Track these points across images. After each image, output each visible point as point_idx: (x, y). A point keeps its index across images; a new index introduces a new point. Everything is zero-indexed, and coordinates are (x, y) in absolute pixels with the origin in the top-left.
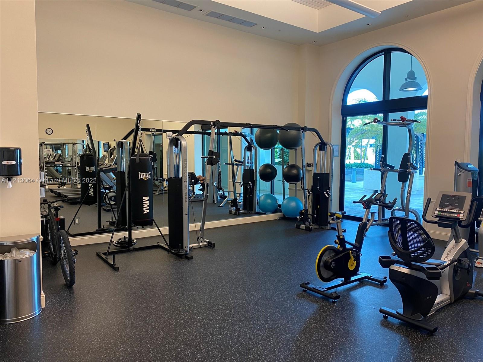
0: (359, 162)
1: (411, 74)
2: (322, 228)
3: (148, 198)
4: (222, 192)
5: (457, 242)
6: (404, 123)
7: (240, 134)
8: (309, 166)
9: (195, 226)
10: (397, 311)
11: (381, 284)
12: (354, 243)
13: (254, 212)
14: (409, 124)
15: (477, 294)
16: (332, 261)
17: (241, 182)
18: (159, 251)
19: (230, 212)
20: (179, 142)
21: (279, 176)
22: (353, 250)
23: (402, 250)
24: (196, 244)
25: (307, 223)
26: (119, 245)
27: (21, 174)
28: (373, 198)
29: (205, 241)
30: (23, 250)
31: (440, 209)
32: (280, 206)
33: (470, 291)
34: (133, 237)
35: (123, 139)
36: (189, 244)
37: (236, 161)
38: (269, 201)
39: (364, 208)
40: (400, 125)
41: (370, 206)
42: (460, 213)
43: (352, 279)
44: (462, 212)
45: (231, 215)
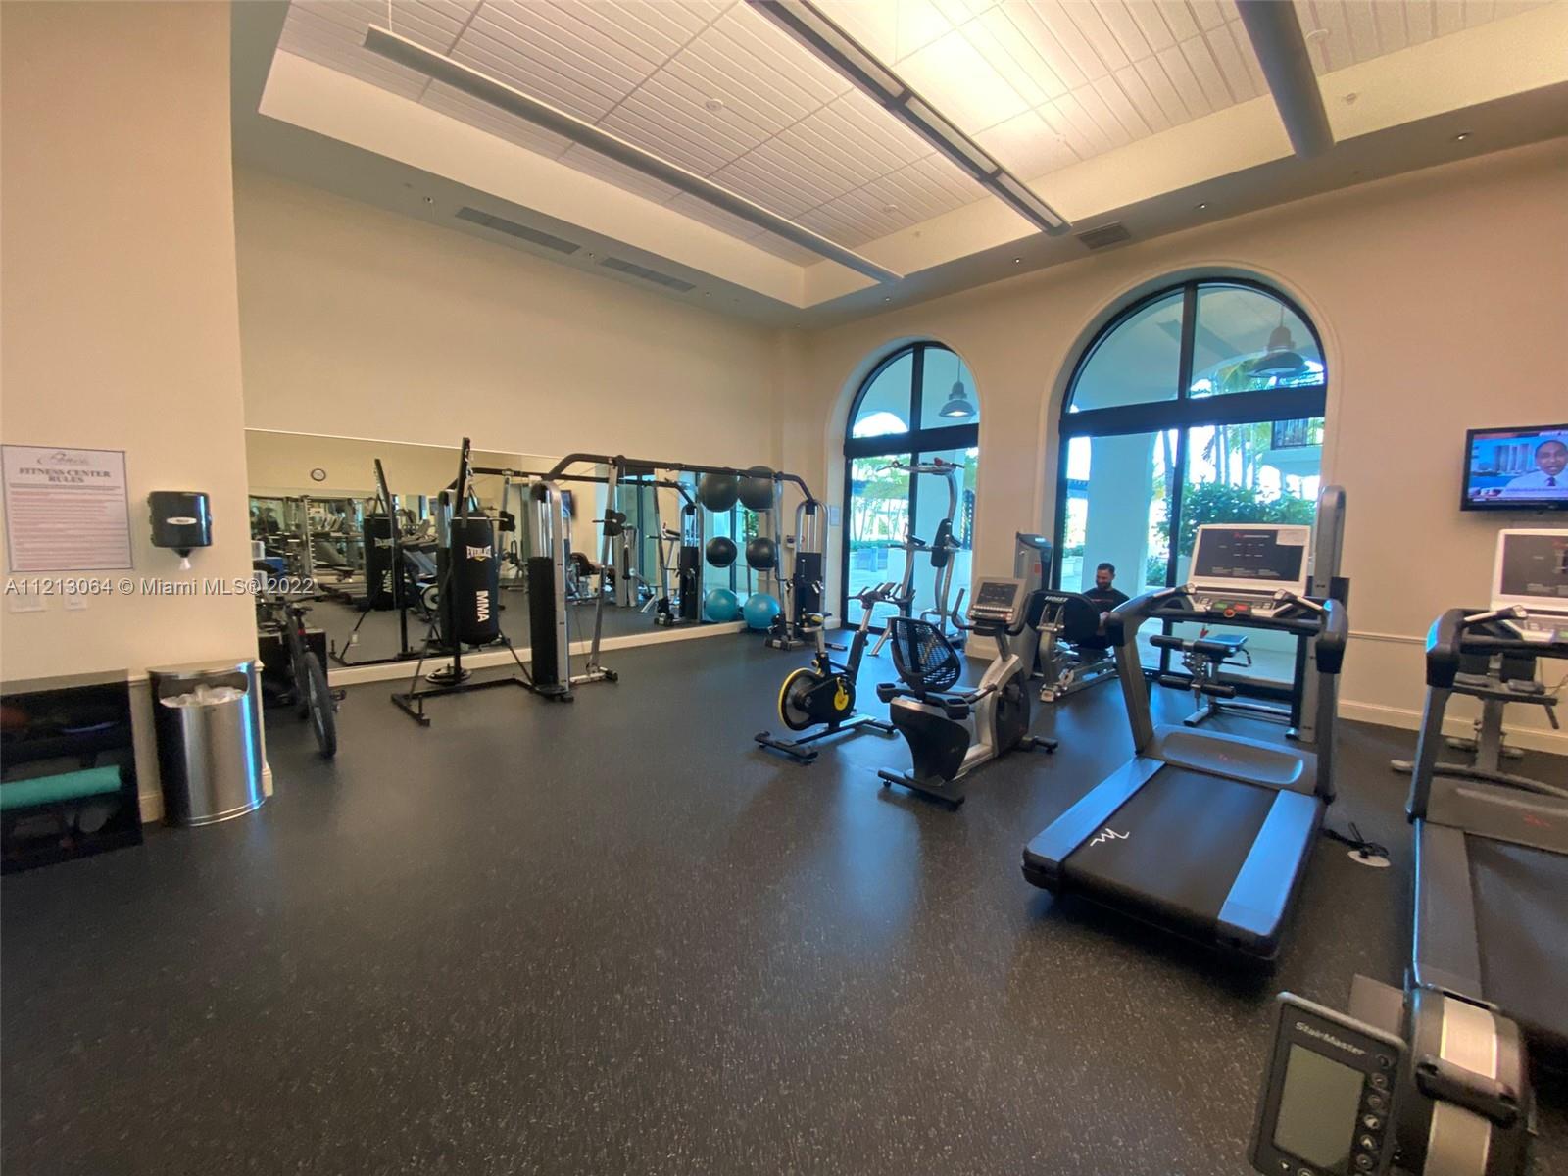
0: (885, 537)
1: (959, 389)
2: (809, 645)
3: (486, 593)
4: (646, 588)
5: (1005, 660)
6: (941, 469)
7: (674, 485)
8: (791, 540)
9: (580, 647)
10: (907, 773)
11: (888, 733)
12: (845, 664)
13: (698, 621)
14: (949, 471)
15: (1036, 742)
16: (806, 696)
17: (675, 570)
18: (514, 690)
19: (656, 621)
20: (548, 492)
21: (741, 559)
22: (842, 677)
23: (911, 674)
24: (584, 677)
25: (784, 638)
26: (436, 681)
27: (209, 543)
28: (879, 590)
29: (599, 671)
30: (218, 690)
31: (978, 607)
32: (741, 609)
33: (1025, 738)
34: (463, 666)
35: (449, 488)
36: (568, 676)
37: (669, 532)
38: (724, 601)
39: (864, 607)
40: (935, 472)
41: (873, 604)
42: (1006, 613)
43: (842, 724)
44: (1011, 610)
45: (656, 626)
